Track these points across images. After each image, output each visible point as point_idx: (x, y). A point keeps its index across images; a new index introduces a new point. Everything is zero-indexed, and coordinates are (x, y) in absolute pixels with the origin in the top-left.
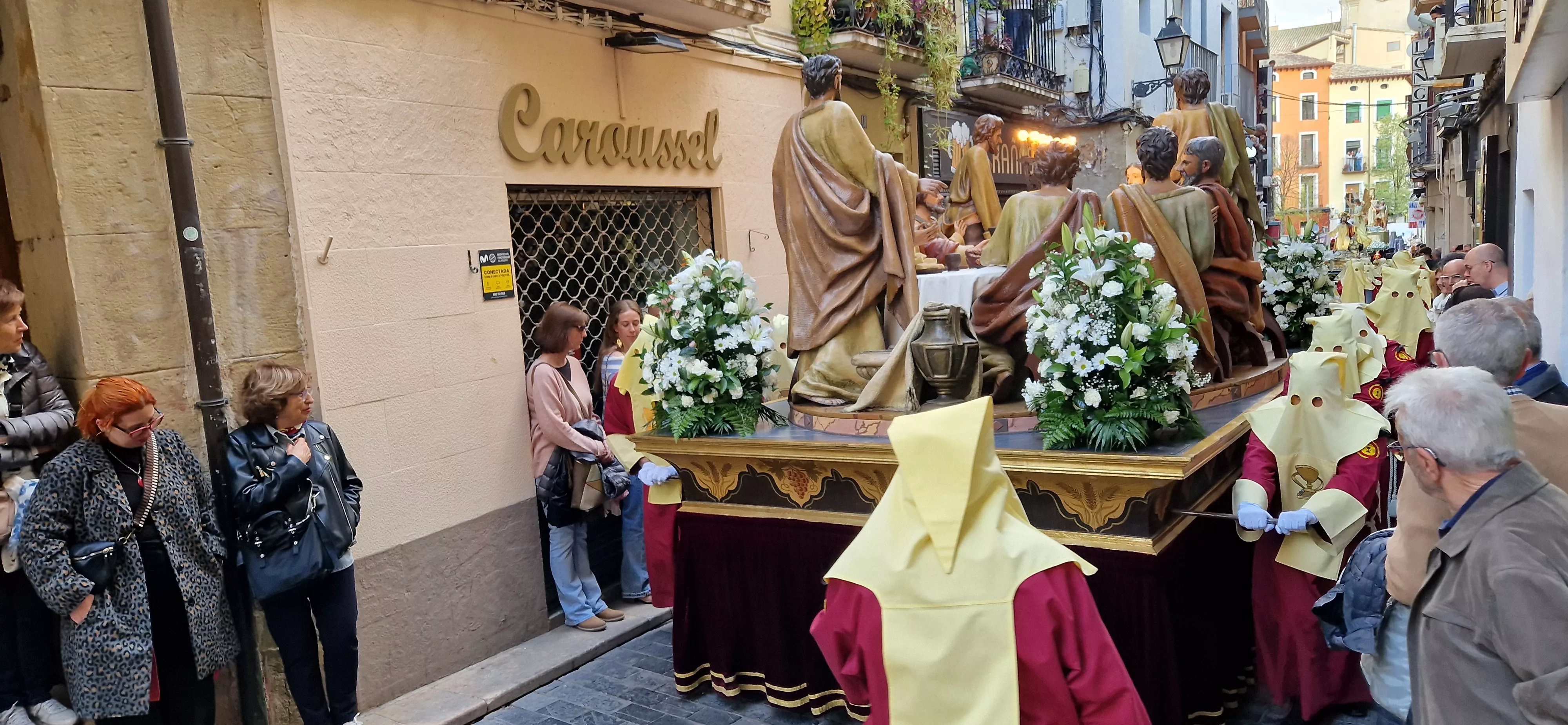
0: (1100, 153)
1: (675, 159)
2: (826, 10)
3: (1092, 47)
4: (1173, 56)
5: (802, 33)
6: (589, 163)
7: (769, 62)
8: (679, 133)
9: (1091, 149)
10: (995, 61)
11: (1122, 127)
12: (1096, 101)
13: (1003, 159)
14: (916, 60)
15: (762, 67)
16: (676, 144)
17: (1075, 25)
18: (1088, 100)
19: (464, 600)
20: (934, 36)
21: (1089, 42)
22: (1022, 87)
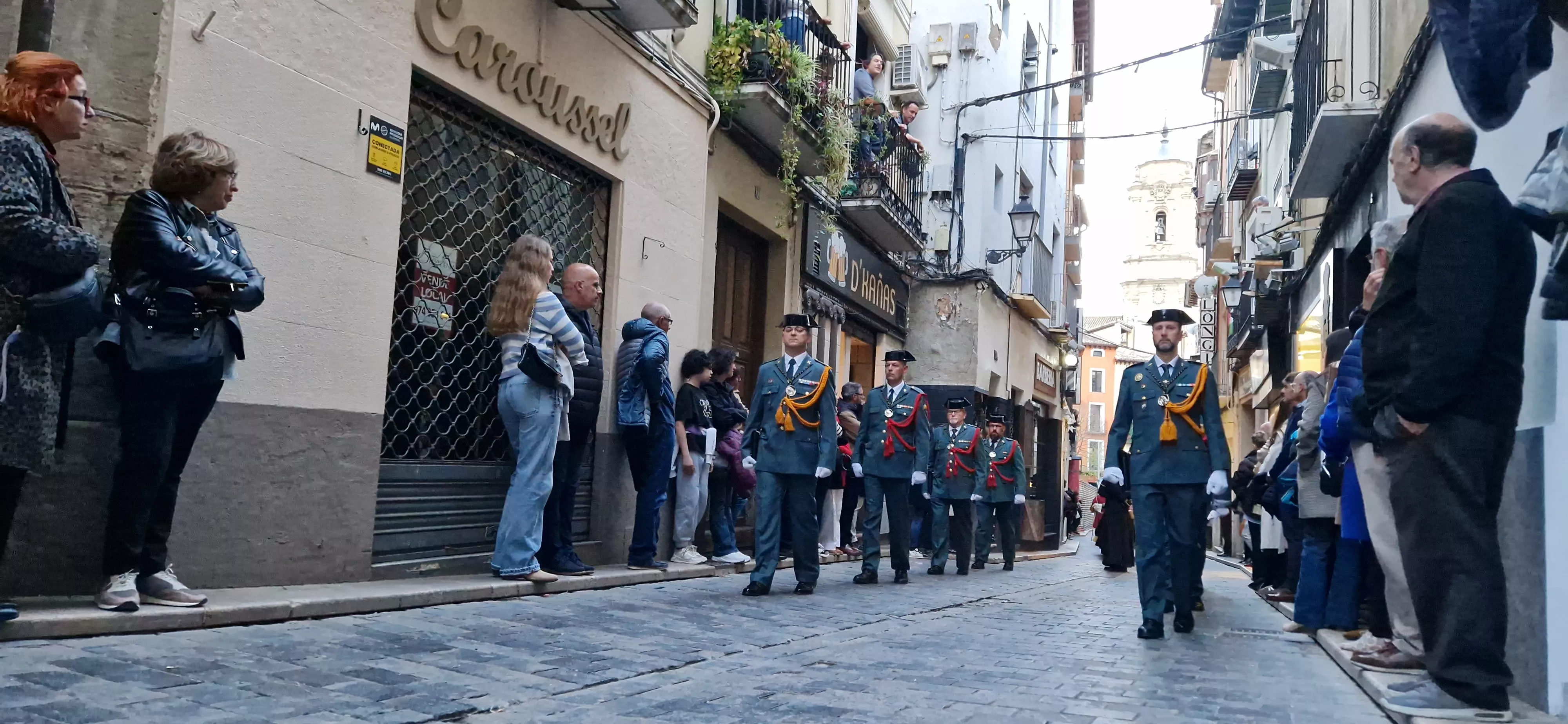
0: (954, 308)
1: (585, 129)
2: (740, 60)
3: (953, 211)
4: (1024, 230)
5: (714, 78)
6: (502, 90)
7: (682, 86)
8: (591, 108)
9: (947, 303)
10: (875, 186)
11: (976, 285)
12: (954, 260)
13: (871, 288)
14: (814, 142)
15: (676, 89)
16: (588, 115)
17: (940, 189)
18: (947, 259)
19: (277, 502)
20: (833, 123)
21: (951, 206)
22: (896, 219)
